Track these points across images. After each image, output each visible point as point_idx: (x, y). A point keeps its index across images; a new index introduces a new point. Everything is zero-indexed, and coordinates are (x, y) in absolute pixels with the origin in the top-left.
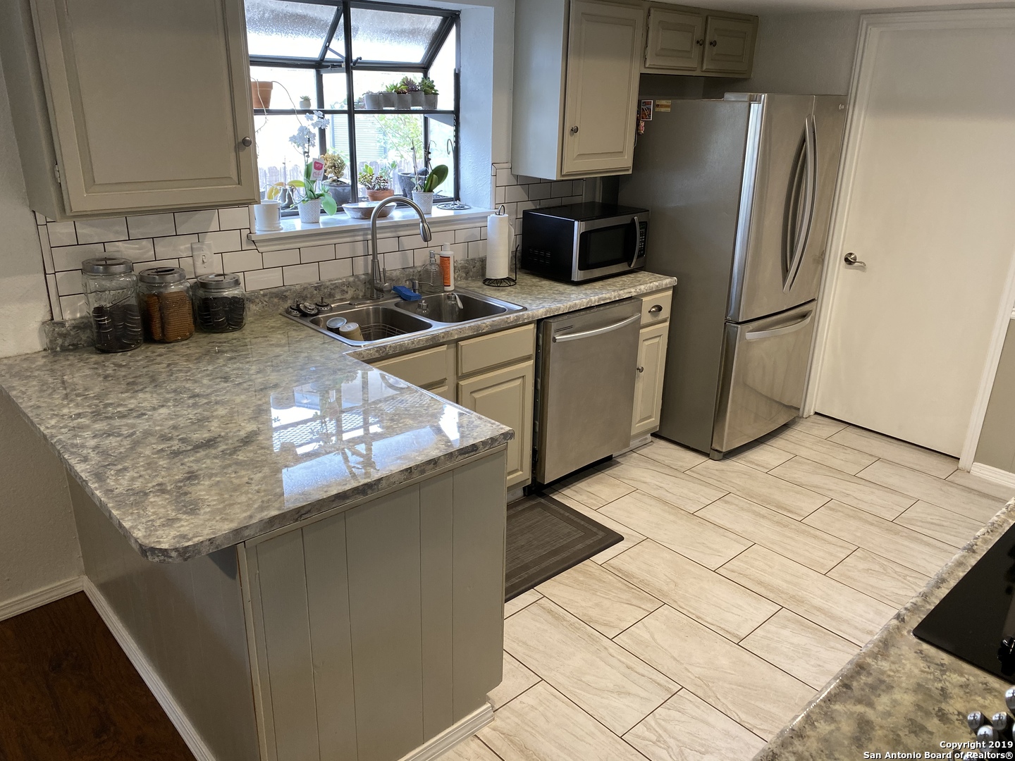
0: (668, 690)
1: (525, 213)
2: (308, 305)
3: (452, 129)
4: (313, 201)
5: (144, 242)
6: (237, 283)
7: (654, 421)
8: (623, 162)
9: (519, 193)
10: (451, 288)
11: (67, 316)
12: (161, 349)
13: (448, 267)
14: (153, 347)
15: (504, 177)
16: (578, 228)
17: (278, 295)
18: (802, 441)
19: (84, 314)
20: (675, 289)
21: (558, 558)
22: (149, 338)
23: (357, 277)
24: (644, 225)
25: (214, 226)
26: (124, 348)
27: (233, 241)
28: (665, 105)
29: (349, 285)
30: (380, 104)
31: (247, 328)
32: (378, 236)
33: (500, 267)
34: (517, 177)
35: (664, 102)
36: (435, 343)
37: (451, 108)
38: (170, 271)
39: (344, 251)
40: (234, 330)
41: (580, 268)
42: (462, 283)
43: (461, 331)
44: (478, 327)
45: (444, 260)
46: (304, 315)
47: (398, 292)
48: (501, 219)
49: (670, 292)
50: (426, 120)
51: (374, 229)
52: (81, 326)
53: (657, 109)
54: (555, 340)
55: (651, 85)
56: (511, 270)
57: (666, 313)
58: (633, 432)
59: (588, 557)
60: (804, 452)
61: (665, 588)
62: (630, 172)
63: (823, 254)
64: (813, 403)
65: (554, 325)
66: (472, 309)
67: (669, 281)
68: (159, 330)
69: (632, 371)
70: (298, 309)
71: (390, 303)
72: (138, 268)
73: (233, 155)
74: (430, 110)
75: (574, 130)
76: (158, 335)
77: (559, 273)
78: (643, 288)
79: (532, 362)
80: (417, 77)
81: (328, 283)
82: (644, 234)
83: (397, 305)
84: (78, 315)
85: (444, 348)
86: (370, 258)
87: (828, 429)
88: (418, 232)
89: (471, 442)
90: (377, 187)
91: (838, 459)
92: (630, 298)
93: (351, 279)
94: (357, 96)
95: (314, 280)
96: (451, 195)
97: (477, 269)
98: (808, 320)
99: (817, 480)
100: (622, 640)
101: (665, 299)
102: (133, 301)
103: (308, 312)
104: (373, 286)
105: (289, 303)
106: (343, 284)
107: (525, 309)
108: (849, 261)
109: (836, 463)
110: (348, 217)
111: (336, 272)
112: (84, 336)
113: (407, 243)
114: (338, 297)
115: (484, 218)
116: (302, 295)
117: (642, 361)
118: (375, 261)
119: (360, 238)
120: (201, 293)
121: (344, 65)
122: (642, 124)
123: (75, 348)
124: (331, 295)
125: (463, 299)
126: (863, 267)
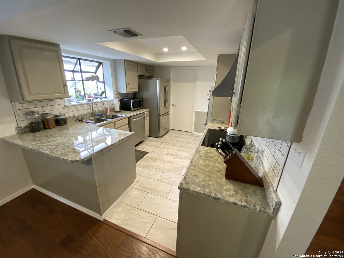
0: (163, 172)
1: (120, 99)
2: (81, 119)
3: (104, 84)
4: (77, 98)
5: (40, 108)
6: (64, 115)
7: (148, 134)
8: (137, 90)
9: (118, 96)
10: (109, 114)
11: (22, 125)
12: (48, 130)
13: (108, 110)
14: (46, 130)
15: (115, 93)
16: (132, 101)
17: (73, 117)
18: (171, 133)
19: (26, 125)
20: (149, 111)
21: (139, 158)
22: (45, 128)
23: (89, 113)
24: (142, 101)
25: (57, 104)
26: (39, 131)
27: (61, 107)
28: (143, 80)
29: (88, 114)
30: (88, 79)
31: (68, 124)
32: (93, 104)
33: (118, 109)
34: (118, 93)
35: (142, 80)
36: (110, 123)
37: (103, 80)
38: (48, 113)
39: (86, 108)
40: (65, 125)
41: (133, 108)
42: (110, 113)
43: (115, 120)
44: (118, 119)
45: (107, 109)
46: (79, 121)
47: (98, 115)
48: (117, 100)
49: (148, 112)
50: (97, 83)
51: (92, 103)
52: (25, 128)
53: (141, 81)
54: (132, 121)
55: (140, 77)
56: (120, 110)
57: (148, 115)
58: (146, 136)
59: (144, 156)
60: (171, 135)
61: (158, 158)
62: (138, 92)
63: (169, 104)
64: (171, 128)
65: (131, 118)
66: (114, 117)
67: (148, 110)
68: (47, 126)
69: (144, 125)
70: (78, 120)
71: (97, 117)
72: (40, 113)
73: (63, 88)
74: (98, 81)
75: (128, 84)
76: (47, 127)
77: (129, 109)
78: (144, 111)
79: (128, 125)
80: (94, 75)
81: (83, 114)
82: (142, 102)
83: (99, 117)
84: (25, 125)
85: (112, 123)
86: (92, 109)
87: (174, 131)
88: (101, 103)
89: (128, 135)
90: (89, 95)
91: (176, 135)
92: (142, 113)
93: (88, 113)
94: (83, 78)
95: (80, 114)
96: (105, 97)
97: (113, 110)
98: (169, 115)
99: (174, 138)
100: (153, 167)
101: (148, 113)
102: (40, 120)
103: (80, 120)
104: (93, 114)
105: (75, 119)
106: (86, 114)
107: (125, 116)
108: (173, 105)
109: (176, 136)
110: (85, 101)
111: (84, 112)
112: (27, 130)
113: (98, 105)
114: (86, 117)
115: (113, 100)
116: (78, 117)
117: (146, 124)
118: (93, 110)
119: (89, 105)
120: (56, 118)
121: (80, 71)
122: (139, 84)
123: (25, 132)
124: (84, 117)
125: (112, 115)
126: (175, 106)
